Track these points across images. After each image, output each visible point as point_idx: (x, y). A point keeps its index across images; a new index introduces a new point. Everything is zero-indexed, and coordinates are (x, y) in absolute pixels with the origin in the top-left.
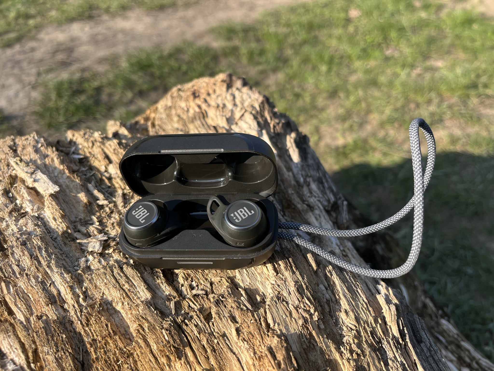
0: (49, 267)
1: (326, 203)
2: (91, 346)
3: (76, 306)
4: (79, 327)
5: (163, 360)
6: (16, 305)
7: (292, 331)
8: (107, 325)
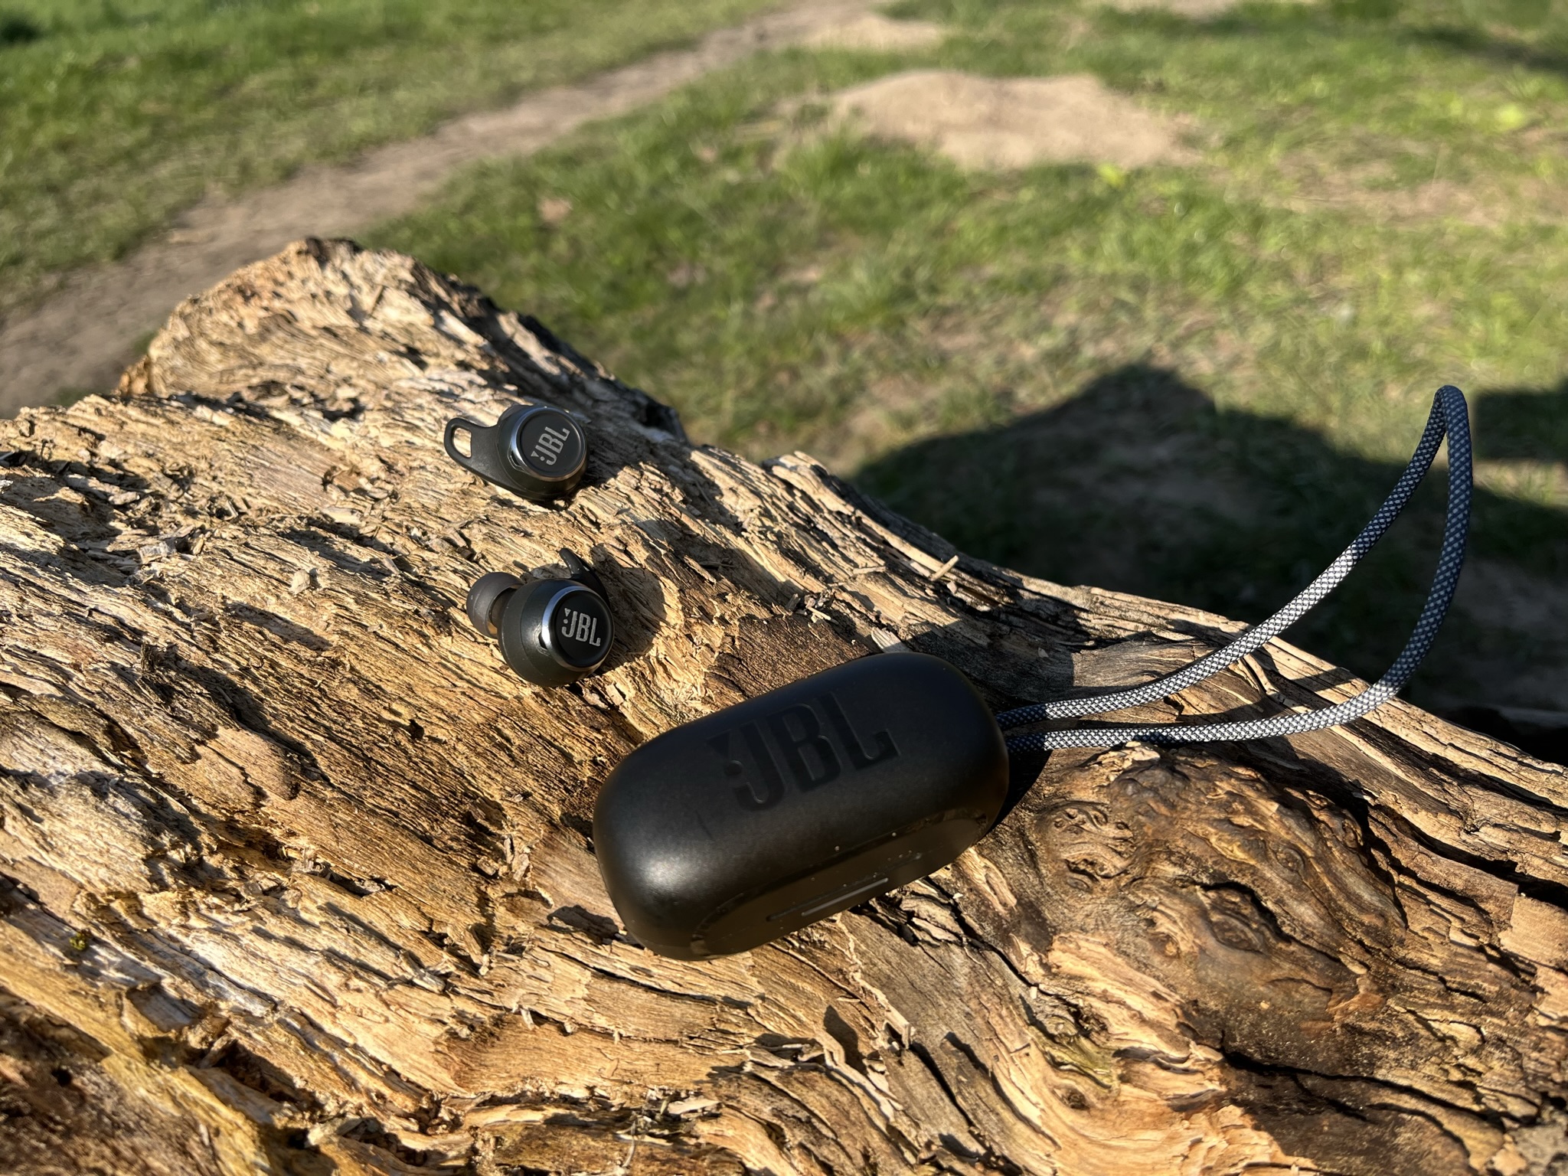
0: (68, 587)
2: (240, 677)
4: (196, 658)
8: (261, 633)
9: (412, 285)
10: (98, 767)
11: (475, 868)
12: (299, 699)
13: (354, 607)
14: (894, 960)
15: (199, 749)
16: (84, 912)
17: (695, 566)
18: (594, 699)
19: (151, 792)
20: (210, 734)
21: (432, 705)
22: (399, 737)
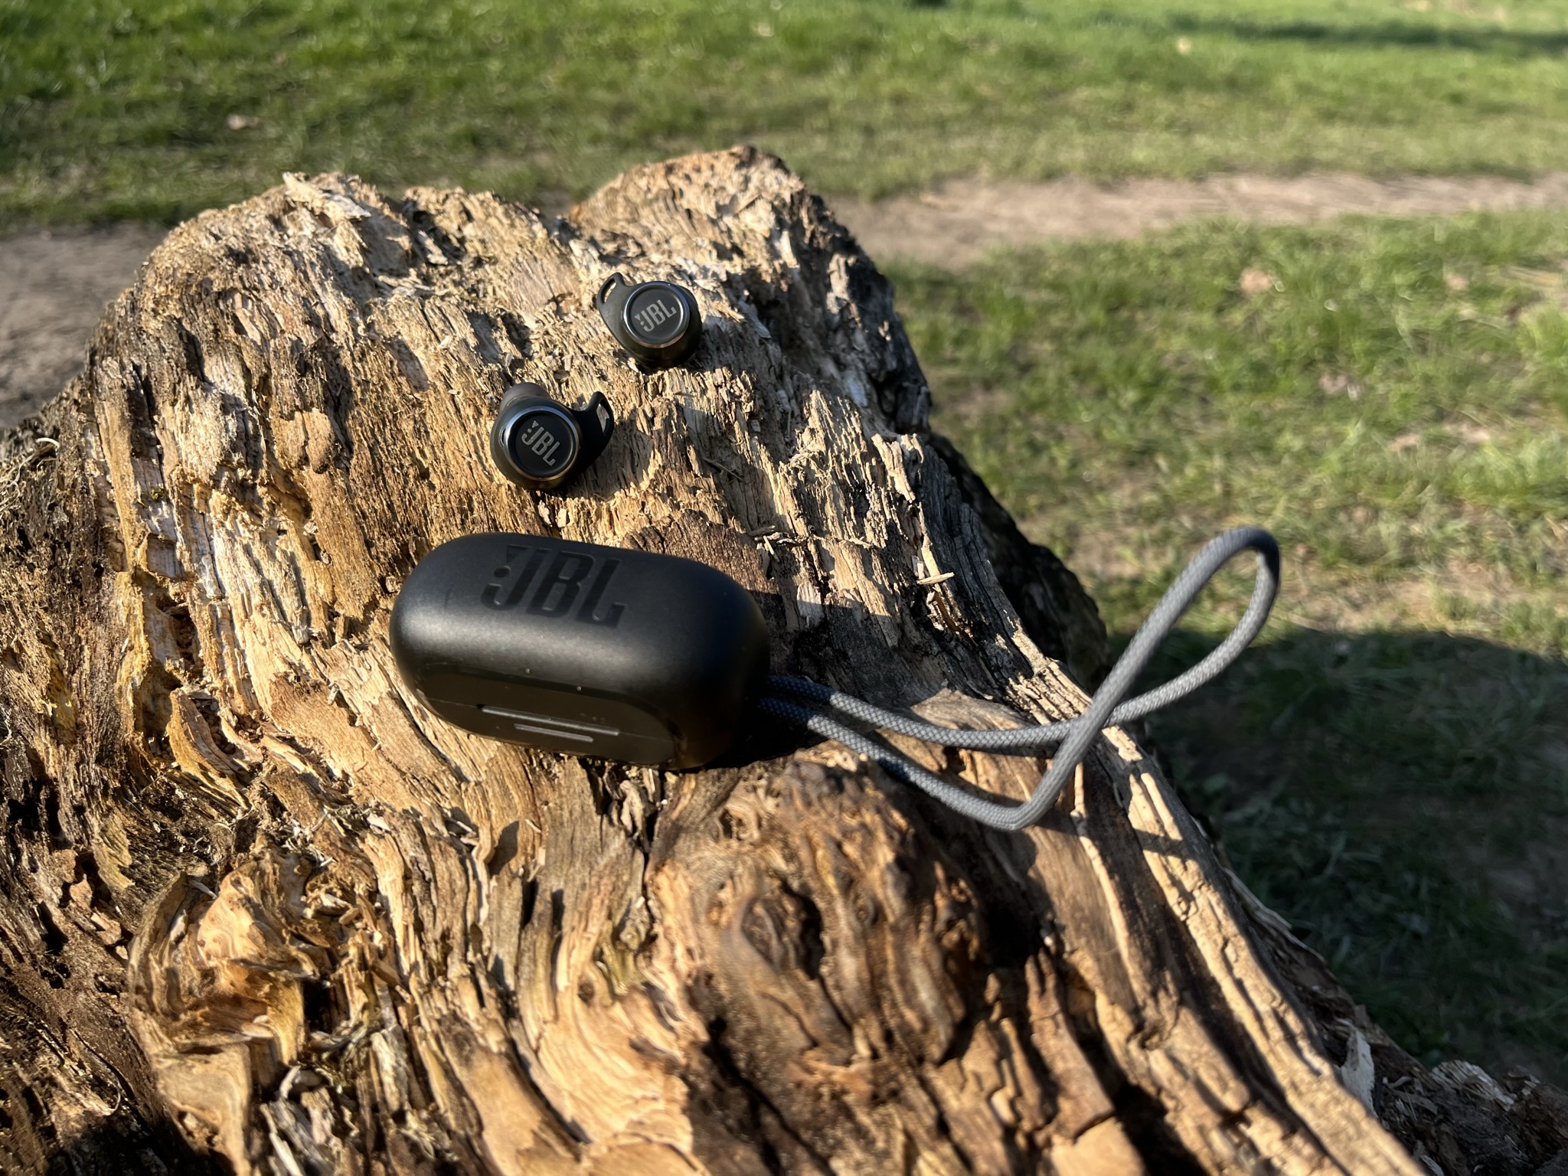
0: (322, 284)
1: (874, 365)
2: (359, 384)
3: (350, 334)
4: (346, 359)
5: (470, 411)
6: (252, 320)
7: (697, 408)
8: (391, 362)
9: (784, 204)
10: (243, 398)
11: (382, 581)
12: (377, 414)
13: (454, 371)
14: (576, 814)
15: (297, 414)
16: (174, 479)
17: (692, 456)
18: (544, 512)
19: (256, 427)
20: (307, 407)
21: (445, 460)
22: (411, 472)
